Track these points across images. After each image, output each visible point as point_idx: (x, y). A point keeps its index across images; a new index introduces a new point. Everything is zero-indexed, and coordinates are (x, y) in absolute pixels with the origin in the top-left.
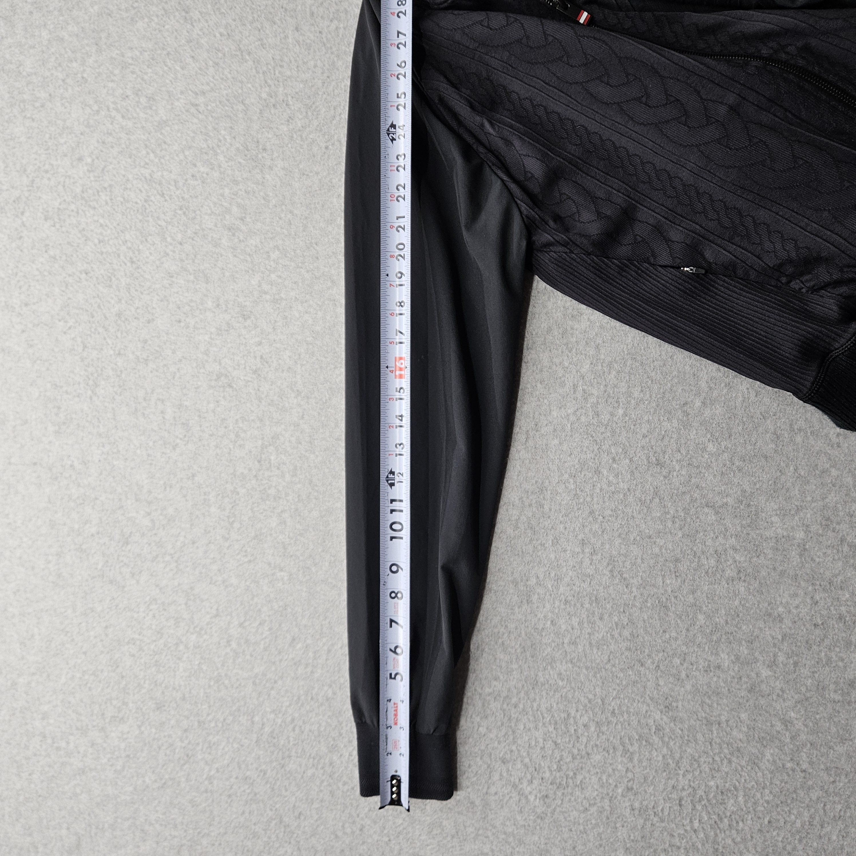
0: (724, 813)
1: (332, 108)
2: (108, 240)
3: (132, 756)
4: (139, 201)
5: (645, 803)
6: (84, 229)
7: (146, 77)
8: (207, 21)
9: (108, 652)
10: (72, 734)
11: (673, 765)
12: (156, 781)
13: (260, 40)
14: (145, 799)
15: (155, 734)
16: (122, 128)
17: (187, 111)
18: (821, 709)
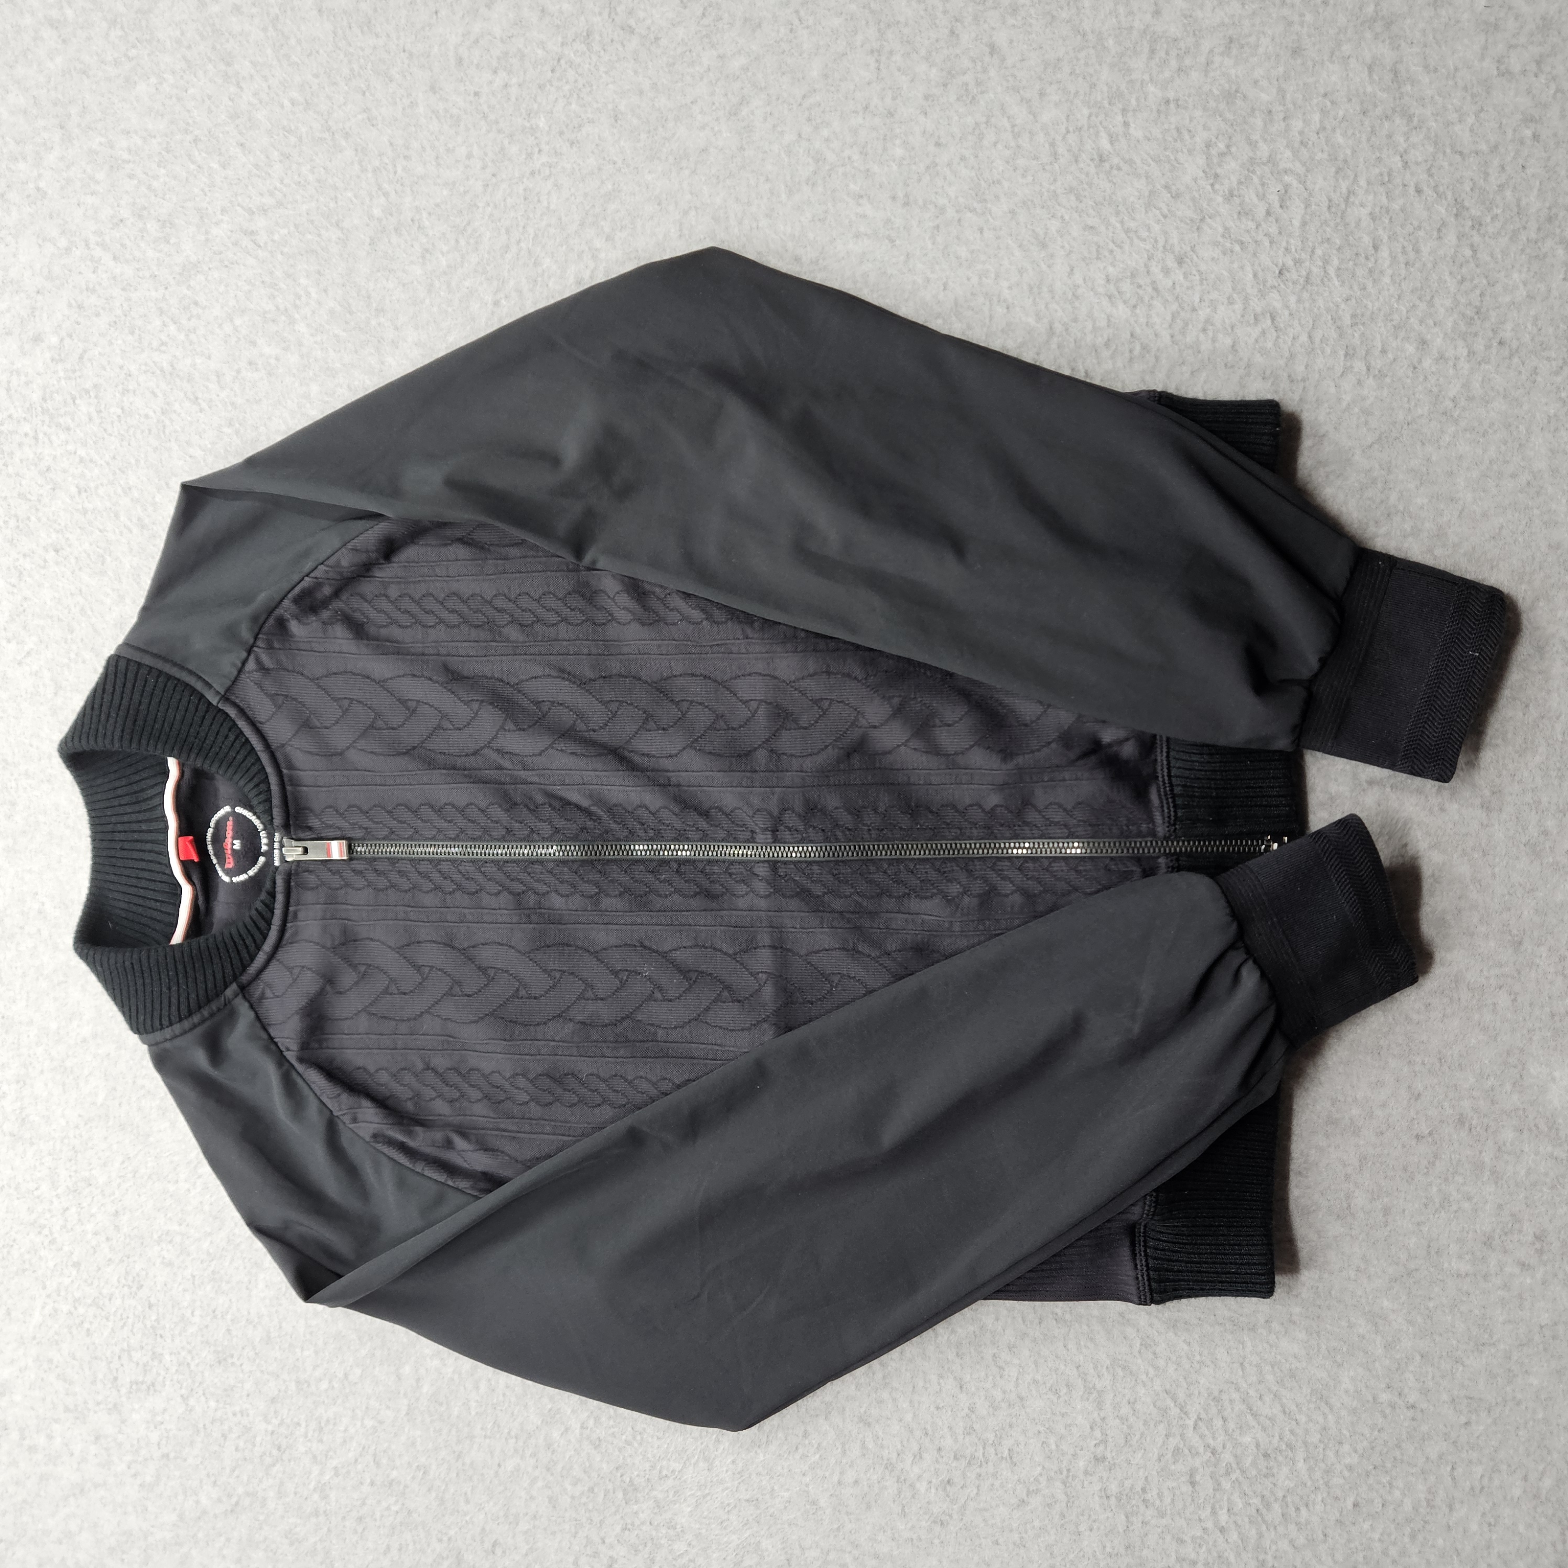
0: (1272, 1492)
1: (503, 231)
2: (97, 488)
3: (172, 1455)
4: (151, 414)
5: (1128, 1483)
6: (48, 469)
7: (155, 184)
8: (265, 78)
9: (122, 1261)
10: (57, 1421)
11: (1174, 1411)
12: (219, 1500)
13: (366, 110)
14: (200, 1535)
15: (216, 1410)
16: (114, 278)
17: (235, 244)
18: (1436, 1289)
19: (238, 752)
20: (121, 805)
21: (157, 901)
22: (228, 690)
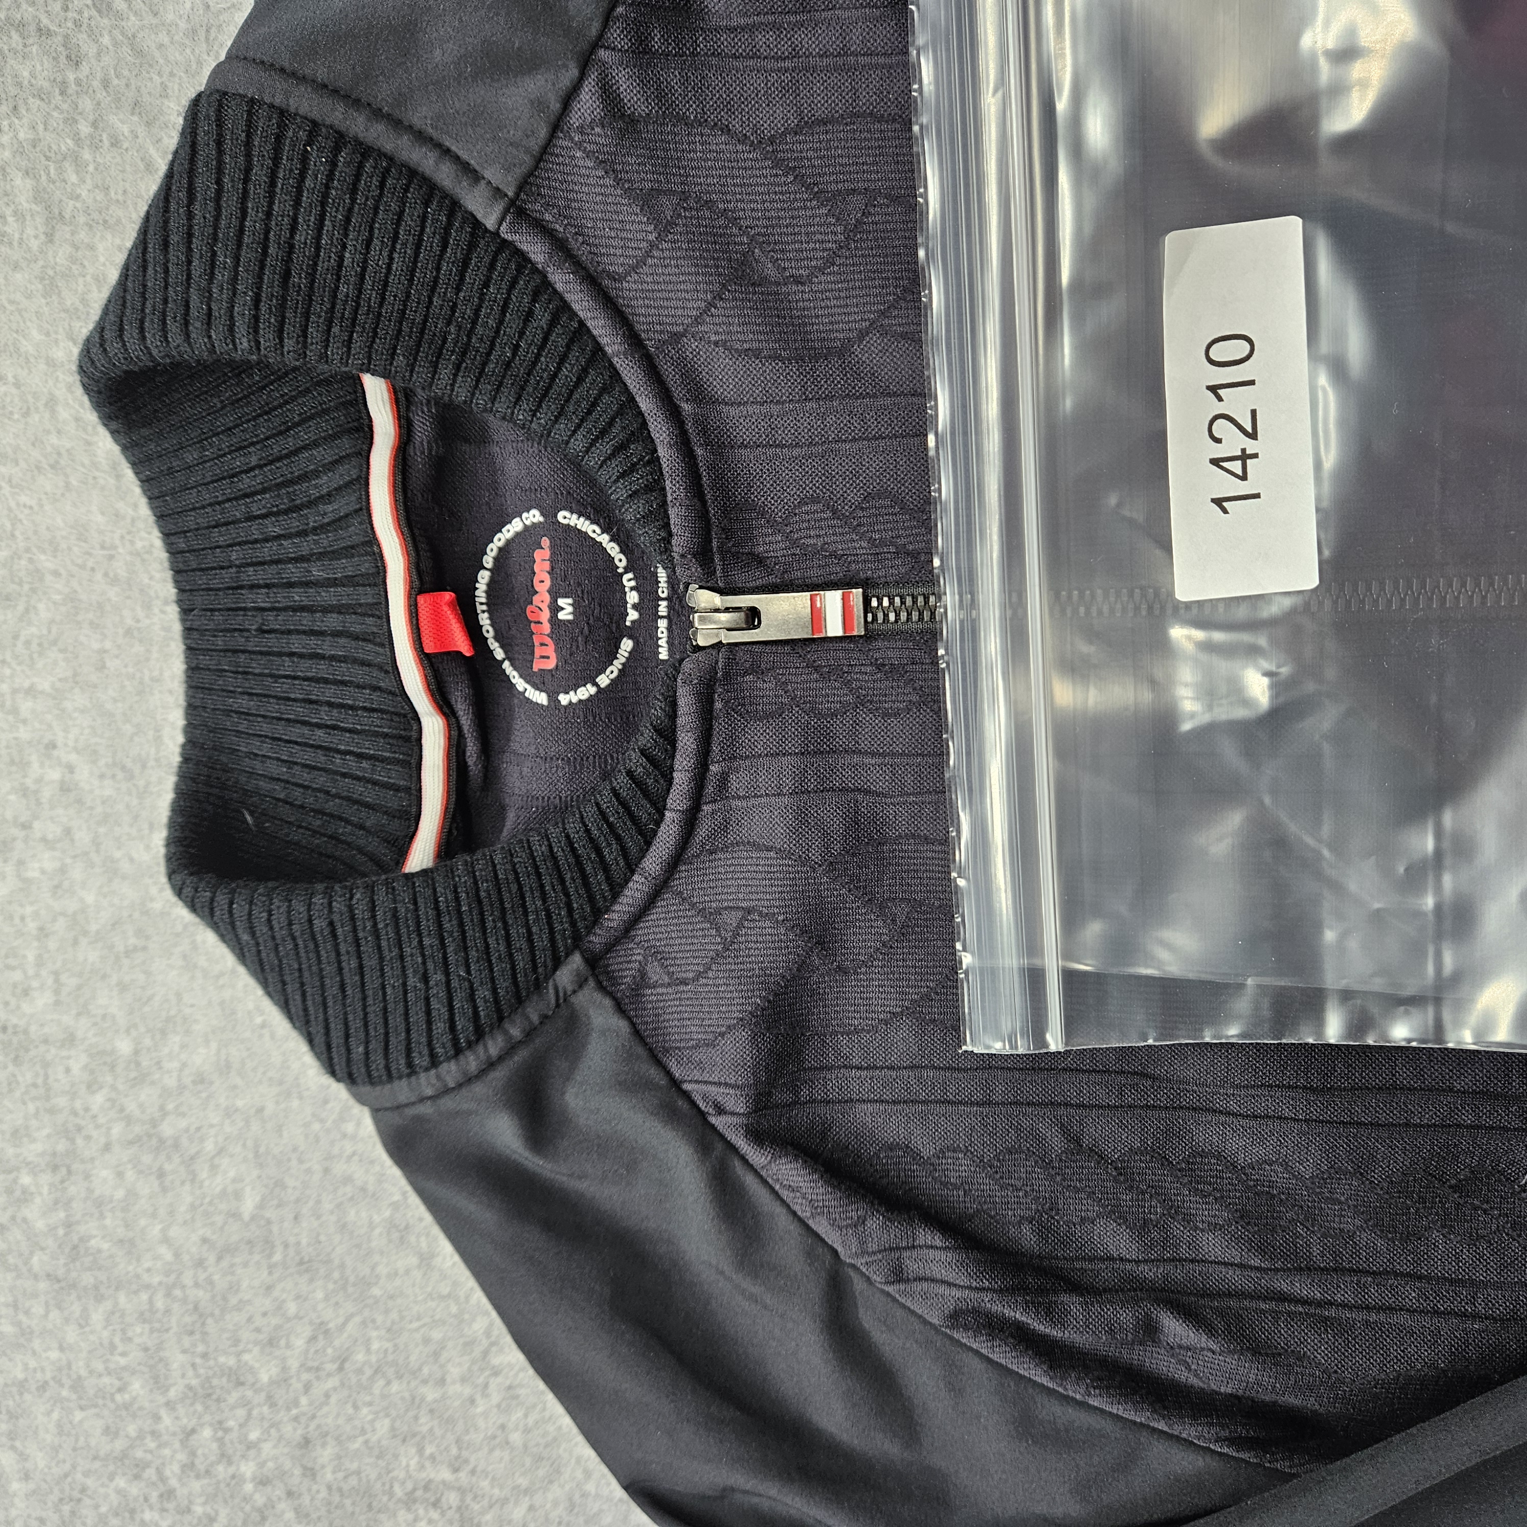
19: (563, 359)
20: (251, 518)
21: (360, 756)
22: (523, 185)
